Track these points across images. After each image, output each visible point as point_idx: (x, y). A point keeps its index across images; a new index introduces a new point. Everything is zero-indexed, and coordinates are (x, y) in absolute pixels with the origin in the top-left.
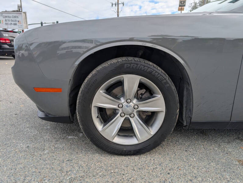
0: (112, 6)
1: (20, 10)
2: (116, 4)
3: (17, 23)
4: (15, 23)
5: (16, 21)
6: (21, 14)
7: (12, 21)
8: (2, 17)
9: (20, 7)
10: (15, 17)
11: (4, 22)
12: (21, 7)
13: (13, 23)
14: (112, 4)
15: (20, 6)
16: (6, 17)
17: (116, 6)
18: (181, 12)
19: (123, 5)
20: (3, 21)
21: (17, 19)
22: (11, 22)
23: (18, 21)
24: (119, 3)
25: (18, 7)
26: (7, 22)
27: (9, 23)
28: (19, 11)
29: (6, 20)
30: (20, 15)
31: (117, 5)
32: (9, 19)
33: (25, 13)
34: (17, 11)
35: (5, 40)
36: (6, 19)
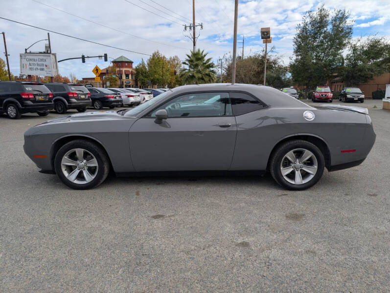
0: (186, 29)
1: (48, 51)
2: (190, 27)
3: (45, 67)
4: (42, 67)
5: (42, 65)
6: (49, 56)
7: (38, 65)
8: (25, 60)
9: (48, 47)
10: (42, 60)
11: (28, 67)
12: (50, 47)
13: (39, 67)
14: (186, 27)
15: (48, 45)
16: (31, 60)
17: (190, 29)
18: (266, 45)
19: (202, 28)
20: (26, 65)
21: (45, 63)
22: (37, 67)
23: (46, 66)
24: (196, 24)
25: (46, 47)
26: (32, 67)
27: (35, 67)
28: (47, 53)
29: (30, 64)
30: (49, 58)
31: (192, 28)
32: (34, 62)
33: (55, 55)
34: (44, 53)
35: (28, 95)
36: (31, 62)
